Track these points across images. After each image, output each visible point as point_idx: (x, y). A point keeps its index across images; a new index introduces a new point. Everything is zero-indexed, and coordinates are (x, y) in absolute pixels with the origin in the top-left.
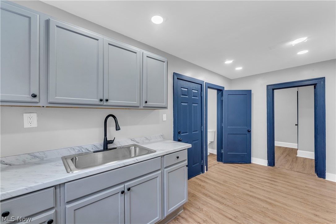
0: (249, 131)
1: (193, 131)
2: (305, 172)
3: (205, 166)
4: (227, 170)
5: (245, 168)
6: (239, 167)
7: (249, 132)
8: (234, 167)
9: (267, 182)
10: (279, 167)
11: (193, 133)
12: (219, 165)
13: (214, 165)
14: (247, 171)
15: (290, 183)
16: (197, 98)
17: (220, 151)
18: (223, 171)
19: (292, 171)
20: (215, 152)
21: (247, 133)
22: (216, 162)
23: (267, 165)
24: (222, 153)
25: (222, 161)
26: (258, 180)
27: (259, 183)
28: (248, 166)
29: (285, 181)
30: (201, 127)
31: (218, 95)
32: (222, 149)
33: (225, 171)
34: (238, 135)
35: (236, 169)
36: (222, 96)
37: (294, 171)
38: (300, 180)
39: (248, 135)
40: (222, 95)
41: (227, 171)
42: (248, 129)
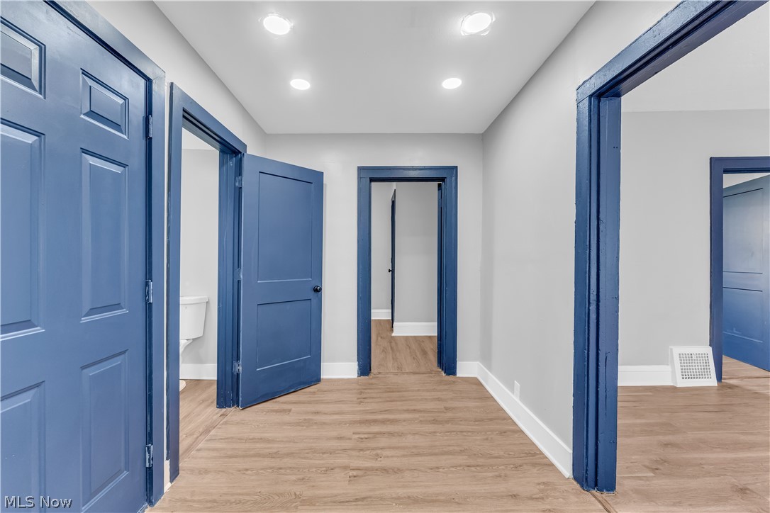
0: (317, 290)
1: (86, 309)
2: (423, 369)
3: (167, 464)
4: (257, 435)
5: (309, 402)
6: (294, 408)
7: (316, 294)
8: (277, 411)
9: (377, 433)
10: (379, 373)
11: (84, 320)
12: (226, 423)
13: (207, 431)
14: (317, 413)
15: (419, 411)
16: (126, 137)
17: (228, 368)
18: (247, 445)
19: (403, 373)
20: (209, 371)
21: (312, 295)
22: (213, 412)
23: (357, 375)
24: (238, 375)
25: (235, 402)
26: (357, 436)
27: (362, 445)
28: (314, 393)
29: (408, 411)
30: (147, 284)
31: (225, 168)
32: (238, 359)
33: (254, 440)
34: (288, 306)
35: (287, 418)
36: (240, 173)
37: (407, 373)
38: (428, 394)
39: (314, 301)
40: (239, 171)
41: (261, 440)
42: (314, 284)
